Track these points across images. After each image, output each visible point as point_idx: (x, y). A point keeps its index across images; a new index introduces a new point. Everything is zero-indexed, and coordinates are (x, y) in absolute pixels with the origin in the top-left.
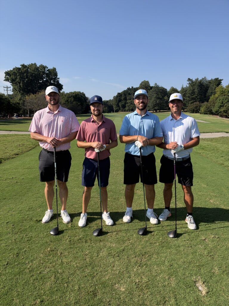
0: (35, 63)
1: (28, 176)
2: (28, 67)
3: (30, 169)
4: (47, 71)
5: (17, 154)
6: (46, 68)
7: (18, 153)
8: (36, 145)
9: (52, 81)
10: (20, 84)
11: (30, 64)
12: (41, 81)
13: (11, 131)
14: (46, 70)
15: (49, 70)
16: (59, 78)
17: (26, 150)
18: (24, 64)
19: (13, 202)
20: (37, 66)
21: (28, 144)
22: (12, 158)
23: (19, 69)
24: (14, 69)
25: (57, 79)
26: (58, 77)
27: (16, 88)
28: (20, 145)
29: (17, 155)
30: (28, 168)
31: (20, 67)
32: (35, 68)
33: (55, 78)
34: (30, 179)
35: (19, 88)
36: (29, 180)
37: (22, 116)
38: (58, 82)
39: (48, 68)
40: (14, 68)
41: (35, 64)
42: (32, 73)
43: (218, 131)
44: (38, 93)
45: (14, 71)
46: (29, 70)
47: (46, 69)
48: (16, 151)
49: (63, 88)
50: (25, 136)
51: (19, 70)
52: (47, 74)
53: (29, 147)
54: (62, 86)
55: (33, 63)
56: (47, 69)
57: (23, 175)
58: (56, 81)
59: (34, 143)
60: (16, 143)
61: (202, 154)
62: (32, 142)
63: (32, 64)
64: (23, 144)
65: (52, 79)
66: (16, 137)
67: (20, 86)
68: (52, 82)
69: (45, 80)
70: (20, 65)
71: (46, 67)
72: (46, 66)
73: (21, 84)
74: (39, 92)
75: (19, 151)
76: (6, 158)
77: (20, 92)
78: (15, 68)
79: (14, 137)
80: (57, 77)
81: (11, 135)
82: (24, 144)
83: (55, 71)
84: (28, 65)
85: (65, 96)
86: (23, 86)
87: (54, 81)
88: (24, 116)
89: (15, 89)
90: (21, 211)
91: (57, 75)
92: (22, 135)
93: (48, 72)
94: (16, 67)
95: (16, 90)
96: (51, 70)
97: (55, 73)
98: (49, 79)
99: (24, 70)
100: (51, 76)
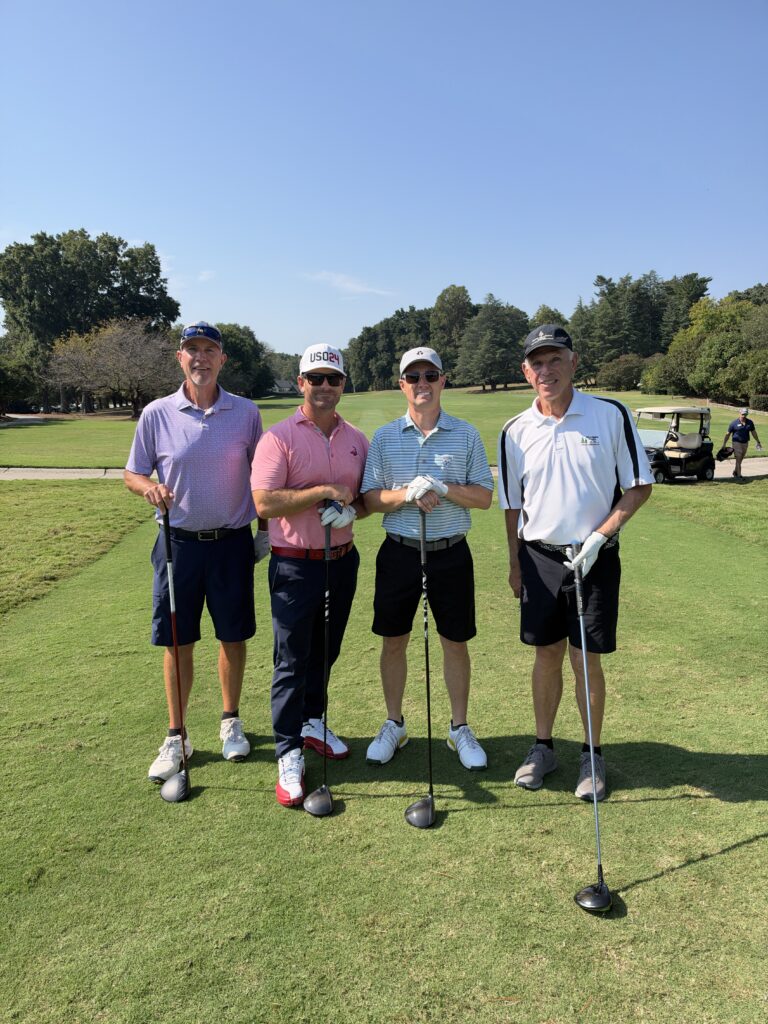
0: (83, 230)
1: (128, 704)
2: (59, 244)
3: (125, 658)
4: (124, 256)
5: (53, 579)
6: (121, 247)
7: (56, 572)
8: (122, 529)
9: (141, 290)
10: (31, 301)
11: (67, 232)
12: (101, 289)
13: (9, 467)
14: (121, 254)
15: (131, 251)
16: (165, 281)
17: (86, 554)
18: (44, 234)
19: (83, 907)
20: (90, 239)
21: (88, 524)
22: (34, 599)
23: (29, 249)
24: (9, 250)
25: (157, 284)
26: (162, 276)
27: (17, 316)
28: (56, 533)
29: (53, 582)
30: (114, 654)
31: (32, 242)
32: (82, 245)
33: (154, 279)
34: (139, 722)
35: (28, 317)
36: (138, 730)
37: (38, 412)
38: (162, 291)
39: (126, 245)
40: (11, 247)
41: (83, 233)
42: (71, 263)
44: (97, 331)
45: (10, 257)
46: (61, 252)
47: (122, 251)
48: (45, 564)
49: (179, 314)
50: (65, 491)
51: (28, 254)
52: (124, 266)
53: (96, 539)
54: (179, 305)
55: (77, 229)
56: (125, 251)
57: (100, 697)
58: (158, 289)
59: (110, 522)
60: (39, 521)
62: (103, 514)
63: (72, 231)
64: (70, 529)
65: (140, 283)
66: (32, 494)
67: (31, 309)
68: (142, 294)
69: (116, 285)
70: (32, 237)
71: (121, 242)
72: (120, 239)
73: (35, 302)
74: (100, 326)
75: (58, 560)
76: (8, 601)
77: (31, 327)
78: (13, 245)
79: (24, 495)
80: (158, 276)
81: (11, 483)
82: (74, 525)
83: (154, 254)
84: (59, 236)
86: (41, 306)
87: (150, 291)
88: (45, 412)
89: (15, 319)
90: (146, 992)
91: (157, 271)
92: (56, 485)
93: (127, 259)
94: (17, 245)
95: (18, 322)
96: (138, 251)
97: (153, 262)
98: (134, 285)
99: (44, 253)
100: (140, 273)
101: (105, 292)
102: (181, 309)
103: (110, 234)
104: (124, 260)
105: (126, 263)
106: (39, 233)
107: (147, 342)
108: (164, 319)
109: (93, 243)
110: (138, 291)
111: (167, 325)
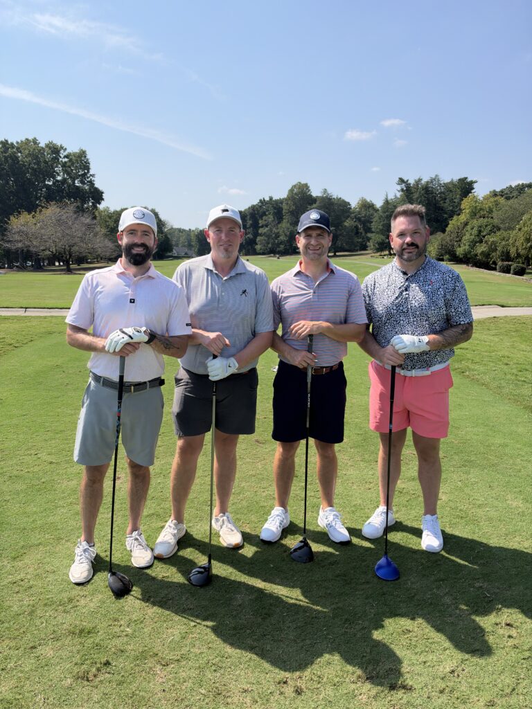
0: (35, 138)
2: (18, 148)
4: (65, 157)
6: (62, 151)
9: (76, 182)
11: (24, 139)
12: (49, 180)
14: (61, 155)
15: (69, 154)
16: (93, 176)
18: (7, 141)
20: (40, 145)
25: (88, 178)
26: (91, 172)
32: (34, 149)
33: (85, 174)
37: (4, 268)
38: (92, 183)
39: (66, 149)
41: (35, 141)
42: (26, 162)
43: (480, 303)
44: (41, 211)
46: (19, 154)
47: (63, 154)
49: (103, 199)
52: (64, 165)
54: (102, 193)
55: (31, 138)
56: (65, 153)
58: (88, 182)
61: (467, 373)
63: (27, 139)
65: (77, 176)
68: (77, 185)
69: (59, 178)
71: (62, 147)
72: (61, 146)
74: (43, 207)
80: (88, 172)
83: (85, 157)
84: (17, 143)
85: (110, 218)
86: (5, 192)
87: (82, 182)
88: (10, 267)
91: (88, 169)
93: (66, 160)
96: (74, 154)
97: (85, 162)
98: (71, 177)
99: (7, 155)
100: (76, 170)
101: (51, 183)
102: (104, 196)
103: (54, 142)
104: (64, 160)
105: (66, 162)
106: (3, 140)
107: (76, 219)
108: (92, 203)
109: (42, 148)
110: (74, 183)
111: (95, 207)
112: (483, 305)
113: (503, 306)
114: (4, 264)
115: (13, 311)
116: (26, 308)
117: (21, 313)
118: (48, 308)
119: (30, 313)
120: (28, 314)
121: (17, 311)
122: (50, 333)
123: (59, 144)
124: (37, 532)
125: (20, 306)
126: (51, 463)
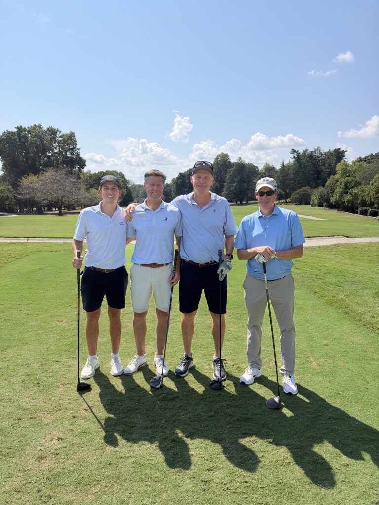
0: (40, 124)
2: (28, 131)
4: (60, 137)
6: (58, 133)
9: (68, 153)
10: (14, 158)
11: (32, 125)
12: (49, 153)
15: (63, 135)
16: (79, 149)
18: (21, 126)
20: (43, 129)
23: (13, 133)
24: (4, 134)
25: (76, 151)
26: (78, 147)
31: (15, 130)
32: (39, 132)
33: (74, 148)
35: (12, 165)
37: (17, 212)
38: (78, 155)
41: (40, 126)
42: (34, 140)
44: (43, 173)
45: (4, 137)
46: (29, 135)
47: (58, 135)
49: (86, 165)
51: (13, 136)
52: (59, 142)
54: (85, 161)
55: (37, 124)
56: (60, 135)
58: (76, 153)
63: (35, 125)
65: (69, 150)
67: (14, 162)
68: (68, 155)
69: (56, 151)
70: (15, 128)
71: (58, 130)
74: (44, 171)
78: (6, 131)
80: (76, 147)
83: (74, 136)
84: (28, 127)
85: (91, 178)
87: (72, 154)
88: (21, 212)
89: (6, 166)
91: (76, 145)
93: (61, 139)
96: (67, 135)
97: (74, 140)
98: (64, 151)
99: (21, 136)
100: (67, 145)
101: (50, 155)
102: (87, 163)
103: (53, 127)
104: (59, 139)
105: (60, 140)
106: (19, 126)
107: (66, 179)
108: (78, 168)
109: (45, 131)
110: (66, 154)
111: (80, 170)
112: (334, 236)
113: (347, 237)
114: (17, 210)
115: (20, 239)
116: (28, 238)
117: (25, 240)
118: (42, 238)
119: (30, 241)
120: (29, 241)
121: (22, 240)
122: (40, 251)
123: (56, 128)
124: (15, 341)
125: (24, 236)
126: (28, 314)
